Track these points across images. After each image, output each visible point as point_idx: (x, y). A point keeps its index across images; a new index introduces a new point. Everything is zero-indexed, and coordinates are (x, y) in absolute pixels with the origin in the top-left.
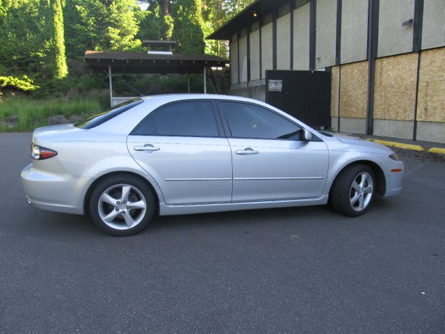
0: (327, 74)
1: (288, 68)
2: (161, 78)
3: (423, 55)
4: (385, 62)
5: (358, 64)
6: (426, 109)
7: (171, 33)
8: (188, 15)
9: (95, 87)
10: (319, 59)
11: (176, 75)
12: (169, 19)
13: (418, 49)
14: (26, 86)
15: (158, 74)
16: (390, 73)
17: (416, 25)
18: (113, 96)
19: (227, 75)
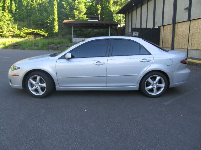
0: (159, 29)
1: (145, 27)
2: (95, 30)
3: (191, 22)
4: (179, 24)
5: (170, 25)
6: (191, 44)
7: (100, 12)
8: (106, 4)
9: (69, 34)
10: (156, 23)
11: (101, 29)
12: (99, 7)
13: (189, 20)
14: (43, 33)
15: (94, 29)
16: (180, 29)
17: (189, 9)
18: (73, 38)
19: (124, 29)
